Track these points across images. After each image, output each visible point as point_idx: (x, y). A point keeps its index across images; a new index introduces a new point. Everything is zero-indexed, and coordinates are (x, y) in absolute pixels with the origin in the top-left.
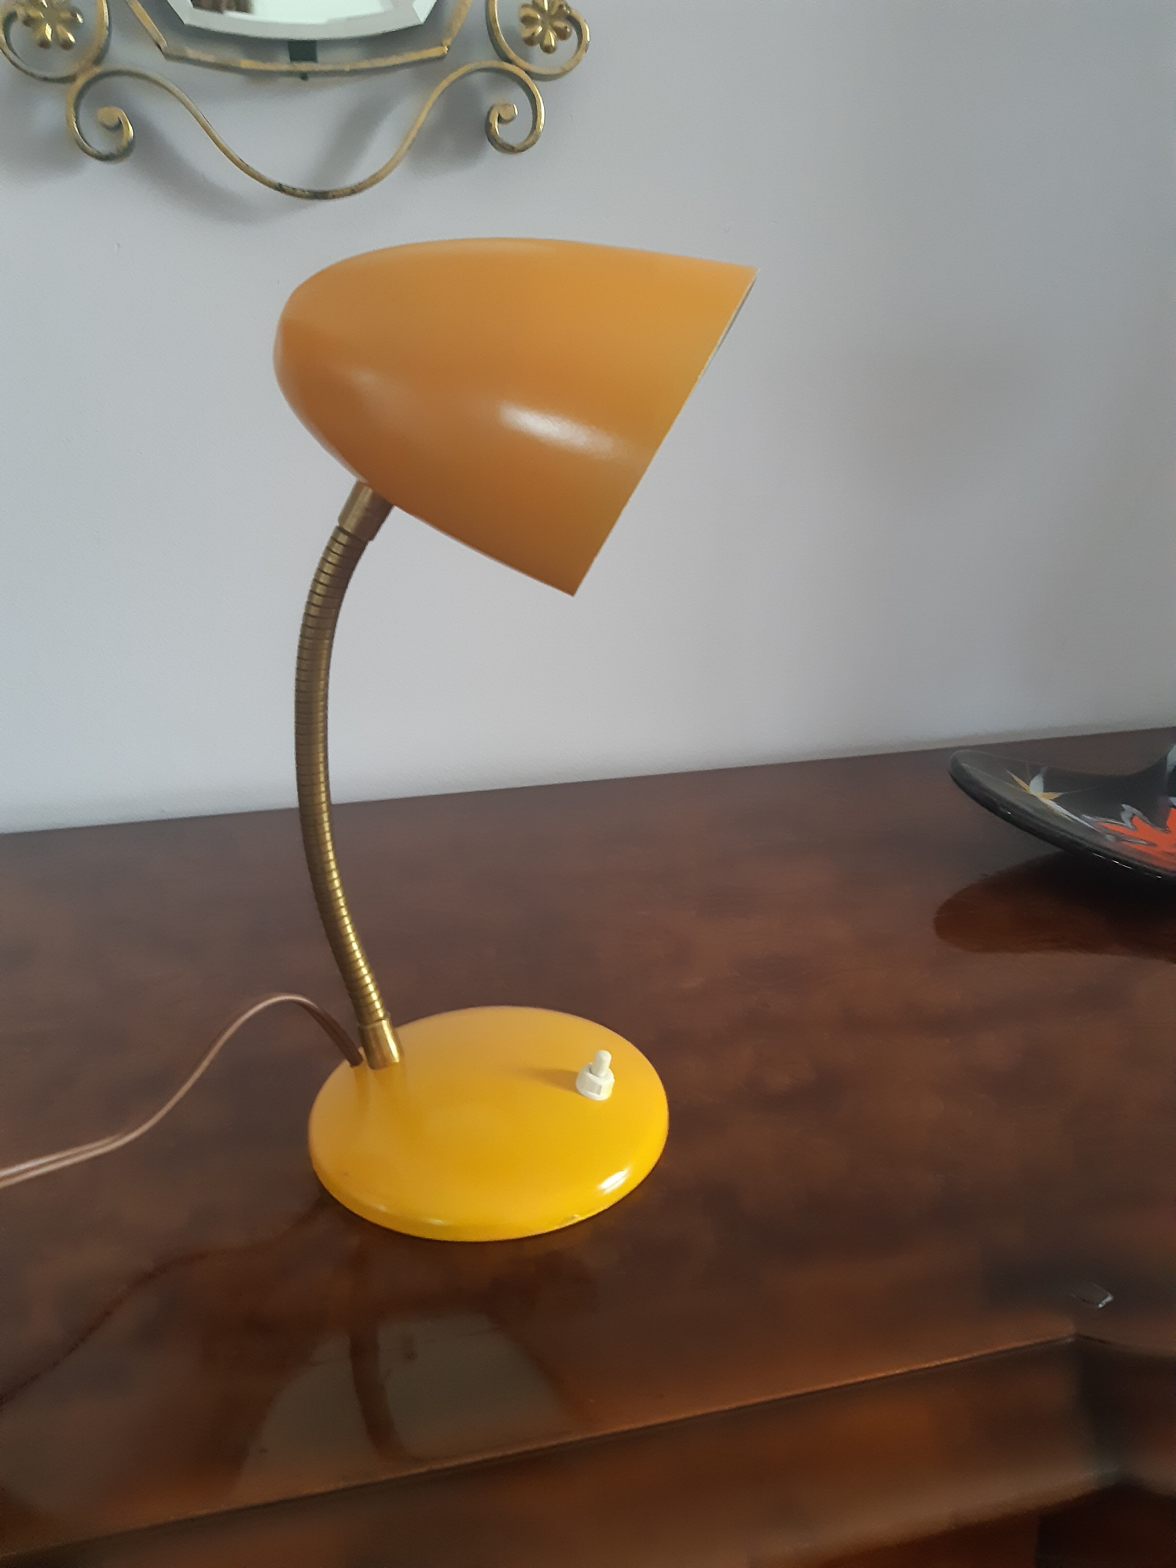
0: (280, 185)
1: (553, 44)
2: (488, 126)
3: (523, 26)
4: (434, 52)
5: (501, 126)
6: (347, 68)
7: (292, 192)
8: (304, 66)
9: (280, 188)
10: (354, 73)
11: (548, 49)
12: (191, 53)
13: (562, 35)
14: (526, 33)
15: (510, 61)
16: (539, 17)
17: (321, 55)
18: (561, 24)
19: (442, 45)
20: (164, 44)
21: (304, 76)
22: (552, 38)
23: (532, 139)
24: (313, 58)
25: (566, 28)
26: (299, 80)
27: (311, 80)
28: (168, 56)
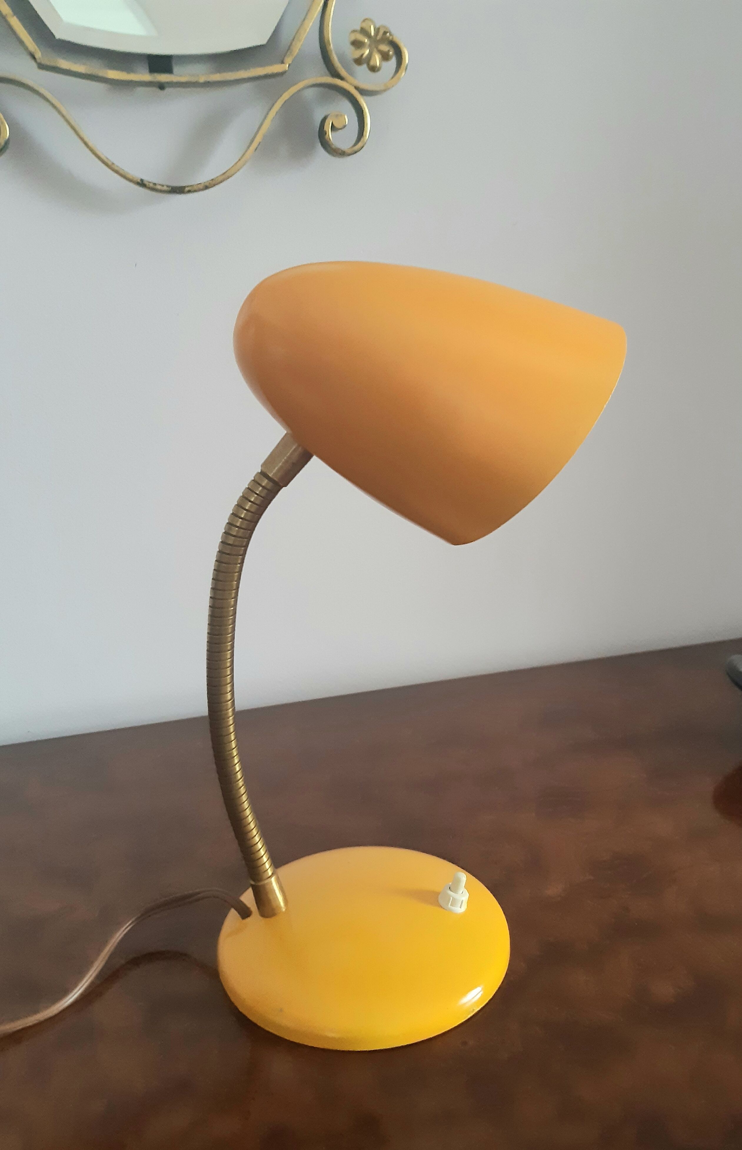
0: (142, 180)
1: (378, 64)
2: (322, 133)
3: (352, 48)
4: (277, 68)
5: (335, 133)
6: (202, 80)
7: (153, 188)
8: (163, 78)
9: (142, 184)
10: (207, 84)
11: (373, 69)
12: (64, 64)
13: (385, 57)
14: (357, 54)
15: (342, 78)
16: (366, 41)
17: (176, 69)
18: (384, 48)
19: (282, 62)
20: (38, 55)
21: (161, 86)
22: (377, 60)
23: (360, 144)
24: (169, 70)
25: (389, 51)
26: (158, 90)
27: (168, 90)
28: (42, 67)
